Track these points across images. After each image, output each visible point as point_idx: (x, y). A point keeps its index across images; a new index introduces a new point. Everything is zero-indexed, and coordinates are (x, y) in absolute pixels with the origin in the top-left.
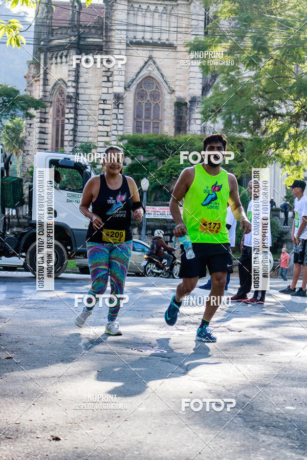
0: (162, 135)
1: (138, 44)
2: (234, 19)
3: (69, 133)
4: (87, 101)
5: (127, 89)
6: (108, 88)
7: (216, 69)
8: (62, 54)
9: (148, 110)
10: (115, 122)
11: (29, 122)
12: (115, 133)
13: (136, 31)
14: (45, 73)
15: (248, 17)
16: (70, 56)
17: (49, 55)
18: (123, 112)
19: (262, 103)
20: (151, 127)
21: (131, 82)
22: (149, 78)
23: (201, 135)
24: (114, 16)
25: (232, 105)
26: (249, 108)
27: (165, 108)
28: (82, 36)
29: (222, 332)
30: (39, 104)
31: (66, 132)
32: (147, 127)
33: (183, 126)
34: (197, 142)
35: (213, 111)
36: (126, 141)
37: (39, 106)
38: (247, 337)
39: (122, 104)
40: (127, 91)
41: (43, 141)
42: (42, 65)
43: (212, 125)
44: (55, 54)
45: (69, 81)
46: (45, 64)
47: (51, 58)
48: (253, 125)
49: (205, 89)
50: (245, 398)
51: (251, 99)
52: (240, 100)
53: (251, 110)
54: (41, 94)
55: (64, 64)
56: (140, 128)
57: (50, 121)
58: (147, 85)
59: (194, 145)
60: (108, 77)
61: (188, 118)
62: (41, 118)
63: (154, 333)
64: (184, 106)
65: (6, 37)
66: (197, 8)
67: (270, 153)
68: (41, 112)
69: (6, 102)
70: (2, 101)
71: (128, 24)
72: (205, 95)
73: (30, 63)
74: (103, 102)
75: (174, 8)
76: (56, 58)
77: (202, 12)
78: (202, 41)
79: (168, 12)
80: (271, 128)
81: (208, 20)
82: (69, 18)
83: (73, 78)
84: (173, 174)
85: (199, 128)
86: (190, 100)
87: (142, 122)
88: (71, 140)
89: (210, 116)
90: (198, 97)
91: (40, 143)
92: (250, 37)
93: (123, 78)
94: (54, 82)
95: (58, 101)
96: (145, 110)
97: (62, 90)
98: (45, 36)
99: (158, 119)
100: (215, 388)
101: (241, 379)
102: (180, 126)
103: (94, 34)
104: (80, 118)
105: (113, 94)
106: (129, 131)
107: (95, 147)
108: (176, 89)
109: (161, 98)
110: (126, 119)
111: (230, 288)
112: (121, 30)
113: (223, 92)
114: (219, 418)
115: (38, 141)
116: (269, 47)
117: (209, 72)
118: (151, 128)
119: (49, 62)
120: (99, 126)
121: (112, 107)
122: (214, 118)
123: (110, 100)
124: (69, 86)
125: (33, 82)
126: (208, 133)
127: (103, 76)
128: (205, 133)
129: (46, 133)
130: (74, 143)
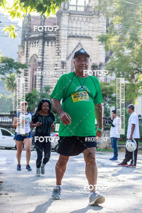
1: (74, 37)
2: (121, 25)
3: (39, 81)
4: (48, 65)
5: (68, 59)
6: (58, 58)
7: (112, 49)
8: (36, 42)
11: (19, 75)
13: (72, 30)
14: (27, 51)
16: (39, 43)
17: (29, 42)
18: (65, 71)
19: (135, 66)
21: (70, 55)
23: (105, 82)
26: (129, 69)
28: (46, 33)
29: (115, 181)
30: (23, 66)
31: (37, 80)
34: (103, 86)
37: (24, 67)
38: (127, 184)
39: (65, 66)
40: (68, 60)
42: (25, 48)
43: (110, 77)
44: (32, 41)
45: (39, 55)
46: (27, 46)
48: (131, 77)
49: (107, 59)
51: (129, 64)
52: (124, 64)
54: (25, 61)
55: (36, 46)
57: (29, 75)
60: (58, 53)
62: (25, 73)
63: (80, 182)
64: (96, 68)
65: (9, 33)
66: (103, 19)
67: (139, 91)
68: (25, 70)
70: (6, 65)
71: (68, 27)
72: (107, 62)
73: (20, 46)
74: (56, 66)
75: (92, 19)
76: (33, 43)
77: (105, 21)
78: (105, 36)
79: (88, 21)
80: (140, 78)
81: (108, 25)
82: (39, 24)
83: (41, 54)
85: (104, 78)
86: (99, 64)
88: (40, 85)
90: (103, 63)
92: (129, 33)
93: (66, 54)
94: (31, 56)
95: (33, 65)
97: (35, 60)
98: (27, 33)
100: (110, 210)
103: (51, 32)
105: (61, 62)
107: (52, 88)
108: (92, 59)
111: (119, 159)
112: (65, 30)
113: (115, 60)
116: (139, 38)
117: (108, 51)
119: (29, 45)
120: (54, 77)
121: (60, 68)
122: (111, 73)
123: (59, 64)
124: (39, 58)
125: (21, 55)
126: (108, 81)
127: (56, 52)
128: (106, 81)
129: (27, 81)
130: (41, 86)
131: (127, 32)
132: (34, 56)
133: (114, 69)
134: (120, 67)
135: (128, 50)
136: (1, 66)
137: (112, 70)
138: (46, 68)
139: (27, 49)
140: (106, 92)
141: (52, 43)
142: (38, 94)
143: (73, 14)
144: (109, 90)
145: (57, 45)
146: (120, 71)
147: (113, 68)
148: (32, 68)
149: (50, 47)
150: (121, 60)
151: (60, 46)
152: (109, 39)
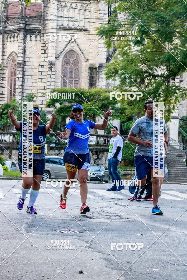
0: (80, 89)
1: (65, 29)
3: (19, 87)
4: (31, 66)
5: (57, 58)
6: (45, 57)
7: (115, 46)
8: (15, 35)
9: (71, 72)
10: (49, 80)
12: (50, 87)
13: (63, 21)
14: (3, 48)
15: (136, 12)
16: (19, 36)
17: (6, 36)
18: (54, 74)
19: (145, 68)
21: (60, 53)
22: (72, 51)
23: (106, 89)
24: (49, 10)
25: (125, 68)
26: (137, 71)
27: (82, 71)
28: (28, 23)
31: (17, 87)
32: (71, 83)
33: (94, 83)
34: (103, 93)
35: (113, 73)
39: (54, 68)
40: (57, 59)
41: (2, 92)
42: (1, 43)
43: (113, 82)
44: (10, 35)
45: (19, 53)
46: (3, 41)
47: (8, 38)
48: (139, 82)
49: (108, 59)
50: (127, 263)
51: (138, 66)
52: (131, 66)
54: (1, 61)
55: (15, 42)
56: (65, 84)
57: (6, 79)
58: (71, 55)
59: (101, 95)
60: (45, 51)
61: (97, 77)
62: (0, 77)
64: (95, 70)
66: (103, 6)
71: (58, 16)
72: (108, 62)
74: (41, 67)
75: (88, 6)
76: (10, 38)
77: (107, 8)
78: (106, 28)
79: (84, 8)
80: (151, 84)
81: (110, 14)
82: (19, 12)
83: (21, 51)
84: (87, 114)
85: (104, 84)
86: (99, 66)
87: (67, 80)
88: (20, 92)
89: (111, 76)
90: (104, 64)
92: (137, 25)
93: (55, 51)
94: (9, 54)
95: (12, 66)
96: (69, 72)
97: (14, 59)
98: (3, 23)
99: (77, 78)
100: (108, 257)
102: (92, 82)
103: (35, 22)
104: (26, 77)
105: (48, 62)
106: (59, 86)
107: (36, 97)
108: (90, 58)
109: (79, 64)
110: (57, 78)
112: (53, 20)
113: (119, 60)
114: (109, 277)
117: (110, 48)
118: (73, 84)
119: (6, 40)
120: (39, 83)
121: (48, 70)
122: (114, 77)
123: (46, 66)
124: (19, 56)
126: (111, 88)
127: (41, 50)
128: (108, 87)
129: (4, 88)
130: (22, 94)
131: (135, 24)
132: (12, 54)
133: (118, 72)
135: (136, 46)
137: (115, 73)
138: (28, 70)
139: (3, 45)
140: (108, 102)
141: (36, 37)
142: (18, 105)
144: (112, 99)
145: (42, 40)
146: (125, 74)
147: (116, 71)
148: (10, 71)
149: (33, 43)
150: (127, 59)
151: (47, 42)
152: (111, 33)
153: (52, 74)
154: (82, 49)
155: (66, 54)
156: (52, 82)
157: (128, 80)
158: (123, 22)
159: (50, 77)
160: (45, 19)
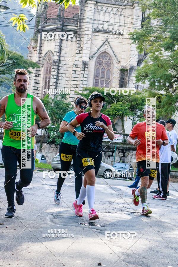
1: (100, 31)
2: (159, 20)
3: (53, 84)
4: (65, 65)
5: (91, 59)
6: (79, 57)
9: (103, 73)
10: (82, 79)
12: (82, 86)
13: (99, 24)
14: (41, 46)
15: (168, 19)
18: (87, 73)
19: (174, 73)
20: (105, 84)
21: (93, 54)
22: (105, 53)
24: (86, 13)
27: (114, 72)
28: (65, 24)
31: (51, 84)
32: (102, 84)
33: (124, 84)
35: (143, 76)
36: (88, 92)
37: (35, 66)
39: (87, 68)
40: (91, 60)
41: (36, 88)
42: (39, 42)
43: (143, 85)
46: (41, 40)
48: (168, 86)
49: (140, 62)
51: (167, 70)
52: (160, 70)
53: (167, 77)
54: (37, 59)
55: (52, 41)
56: (97, 84)
58: (104, 57)
60: (79, 51)
61: (128, 79)
62: (36, 74)
64: (126, 72)
66: (137, 12)
68: (36, 70)
69: (15, 63)
70: (13, 62)
71: (94, 20)
72: (139, 66)
73: (32, 39)
74: (75, 66)
75: (124, 11)
78: (139, 33)
79: (119, 13)
81: (144, 19)
82: (57, 13)
83: (58, 50)
84: (116, 113)
85: (134, 86)
86: (130, 68)
87: (99, 80)
89: (140, 79)
90: (135, 66)
91: (34, 89)
92: (169, 32)
93: (89, 52)
94: (46, 52)
95: (48, 64)
96: (102, 73)
97: (50, 57)
98: (42, 23)
99: (109, 78)
101: (143, 246)
103: (72, 24)
104: (60, 75)
105: (82, 62)
106: (91, 85)
108: (122, 60)
109: (111, 66)
110: (89, 77)
112: (89, 23)
113: (150, 65)
115: (33, 88)
117: (142, 52)
120: (72, 81)
121: (81, 70)
122: (144, 80)
123: (79, 65)
124: (55, 55)
125: (33, 51)
126: (140, 90)
127: (76, 50)
129: (39, 84)
131: (167, 30)
132: (48, 52)
133: (148, 75)
134: (155, 73)
135: (166, 52)
136: (7, 64)
137: (145, 76)
138: (62, 69)
139: (41, 43)
140: (137, 103)
141: (72, 38)
142: (51, 101)
143: (101, 3)
144: (141, 101)
145: (78, 40)
146: (155, 78)
147: (146, 74)
148: (45, 68)
149: (69, 42)
150: (157, 64)
151: (82, 43)
152: (144, 38)
153: (85, 73)
154: (114, 51)
155: (99, 55)
156: (85, 81)
157: (156, 84)
158: (156, 28)
159: (82, 76)
160: (82, 21)
